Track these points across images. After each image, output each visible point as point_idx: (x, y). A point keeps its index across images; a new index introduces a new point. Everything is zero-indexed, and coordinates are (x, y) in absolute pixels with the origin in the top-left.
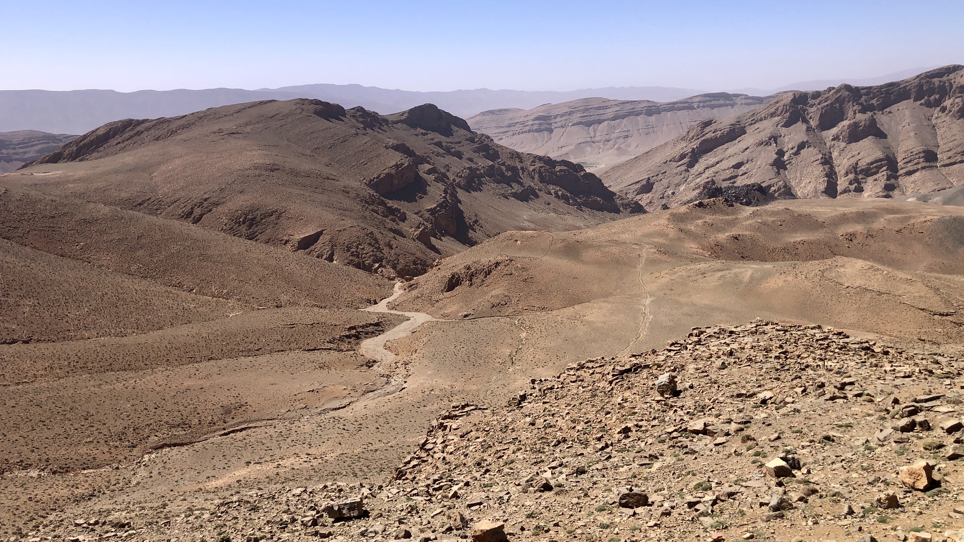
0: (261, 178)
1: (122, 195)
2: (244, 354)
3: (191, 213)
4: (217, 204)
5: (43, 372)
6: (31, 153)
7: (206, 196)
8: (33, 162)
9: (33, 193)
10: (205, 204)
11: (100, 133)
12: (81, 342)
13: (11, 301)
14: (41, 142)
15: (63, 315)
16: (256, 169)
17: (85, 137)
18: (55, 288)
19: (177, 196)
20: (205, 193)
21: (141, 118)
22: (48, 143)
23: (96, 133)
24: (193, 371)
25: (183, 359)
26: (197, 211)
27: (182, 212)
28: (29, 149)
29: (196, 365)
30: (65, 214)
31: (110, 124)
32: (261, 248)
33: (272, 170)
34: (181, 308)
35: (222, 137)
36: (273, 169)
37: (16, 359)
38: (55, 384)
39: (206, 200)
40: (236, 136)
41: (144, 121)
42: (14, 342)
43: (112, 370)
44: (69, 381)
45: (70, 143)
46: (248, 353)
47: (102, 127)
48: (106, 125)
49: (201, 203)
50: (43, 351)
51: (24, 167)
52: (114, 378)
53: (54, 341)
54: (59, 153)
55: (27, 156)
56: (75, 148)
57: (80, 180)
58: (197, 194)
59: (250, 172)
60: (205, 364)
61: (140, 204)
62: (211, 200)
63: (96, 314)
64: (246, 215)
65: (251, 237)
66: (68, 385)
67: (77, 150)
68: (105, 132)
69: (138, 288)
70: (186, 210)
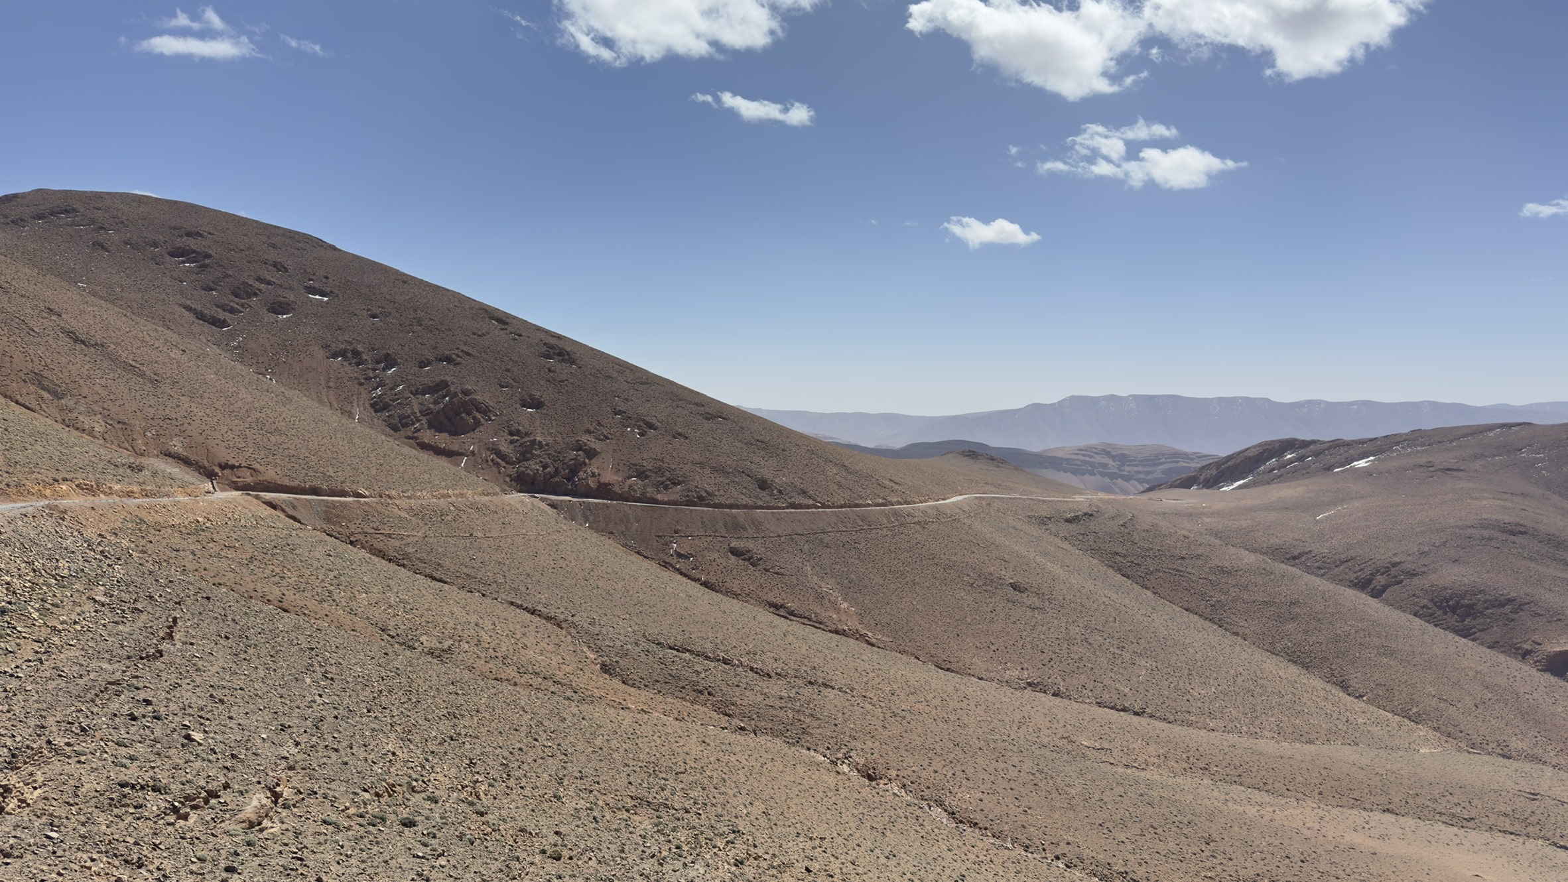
0: (1494, 543)
1: (1272, 541)
2: (1444, 818)
3: (1369, 582)
4: (1413, 574)
5: (1156, 760)
6: (1158, 473)
7: (1397, 559)
8: (1160, 485)
9: (1163, 524)
10: (1393, 571)
11: (1250, 454)
12: (1203, 733)
13: (1126, 656)
14: (1169, 460)
15: (1184, 690)
16: (1484, 528)
17: (1229, 458)
18: (1178, 652)
19: (1352, 553)
20: (1395, 554)
21: (1308, 438)
22: (1178, 462)
23: (1246, 454)
24: (1360, 822)
25: (1345, 799)
26: (1381, 580)
27: (1356, 578)
28: (1154, 468)
29: (1364, 814)
30: (1198, 556)
31: (1266, 443)
32: (1482, 655)
33: (1513, 533)
34: (1345, 719)
35: (1431, 474)
36: (1515, 531)
37: (1126, 733)
38: (1170, 781)
39: (1394, 565)
40: (1455, 474)
41: (1313, 442)
42: (1124, 710)
43: (1241, 784)
44: (1186, 782)
45: (1210, 464)
46: (1452, 820)
47: (1254, 447)
48: (1260, 445)
49: (1387, 569)
50: (1158, 732)
51: (1150, 490)
52: (1243, 796)
53: (1170, 722)
54: (1194, 476)
55: (1150, 477)
56: (1215, 472)
57: (1218, 513)
58: (1383, 555)
59: (1473, 531)
60: (1377, 816)
61: (1294, 558)
62: (1403, 566)
63: (1226, 699)
64: (1463, 596)
65: (1465, 633)
66: (1186, 788)
67: (1216, 475)
68: (1257, 453)
69: (1283, 676)
70: (1362, 575)
